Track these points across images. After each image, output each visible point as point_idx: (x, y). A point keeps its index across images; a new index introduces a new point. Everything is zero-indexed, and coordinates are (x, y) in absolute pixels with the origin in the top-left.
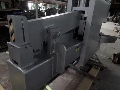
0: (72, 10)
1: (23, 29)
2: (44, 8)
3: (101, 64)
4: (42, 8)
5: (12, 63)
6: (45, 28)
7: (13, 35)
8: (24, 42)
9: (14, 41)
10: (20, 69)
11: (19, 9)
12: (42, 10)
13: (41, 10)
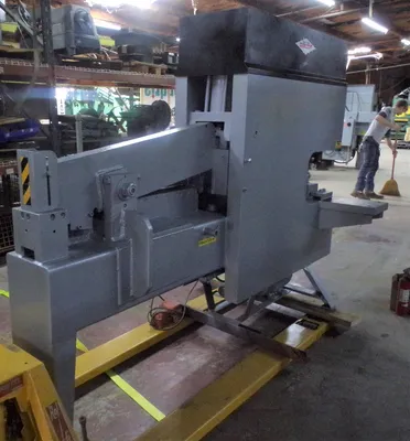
0: (188, 121)
1: (48, 177)
2: (121, 102)
3: (334, 310)
4: (116, 104)
5: (20, 256)
6: (97, 175)
7: (28, 190)
8: (50, 204)
9: (29, 203)
10: (40, 264)
11: (23, 119)
12: (111, 114)
13: (106, 111)
